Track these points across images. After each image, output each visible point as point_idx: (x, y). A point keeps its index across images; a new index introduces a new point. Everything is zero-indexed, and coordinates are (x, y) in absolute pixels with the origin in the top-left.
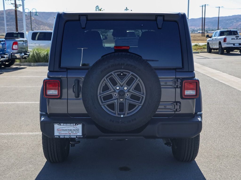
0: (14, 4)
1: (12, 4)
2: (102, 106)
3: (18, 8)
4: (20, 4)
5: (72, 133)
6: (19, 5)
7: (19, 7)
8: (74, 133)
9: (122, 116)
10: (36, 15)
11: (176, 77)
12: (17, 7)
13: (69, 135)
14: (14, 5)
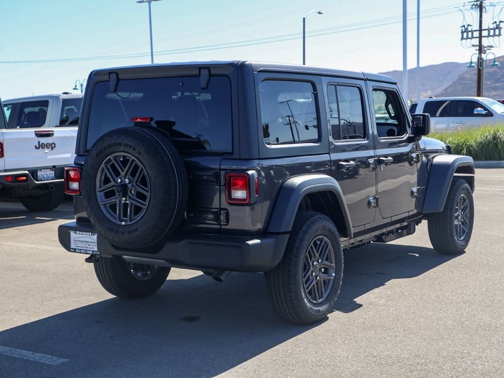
0: (476, 46)
1: (473, 46)
2: (101, 206)
3: (485, 53)
4: (490, 45)
5: (89, 247)
6: (488, 46)
7: (488, 51)
8: (91, 246)
9: (123, 223)
10: (494, 65)
11: (220, 167)
12: (483, 51)
13: (85, 249)
14: (478, 48)
